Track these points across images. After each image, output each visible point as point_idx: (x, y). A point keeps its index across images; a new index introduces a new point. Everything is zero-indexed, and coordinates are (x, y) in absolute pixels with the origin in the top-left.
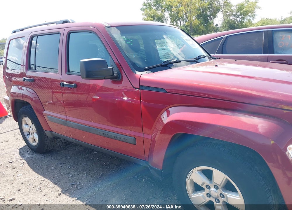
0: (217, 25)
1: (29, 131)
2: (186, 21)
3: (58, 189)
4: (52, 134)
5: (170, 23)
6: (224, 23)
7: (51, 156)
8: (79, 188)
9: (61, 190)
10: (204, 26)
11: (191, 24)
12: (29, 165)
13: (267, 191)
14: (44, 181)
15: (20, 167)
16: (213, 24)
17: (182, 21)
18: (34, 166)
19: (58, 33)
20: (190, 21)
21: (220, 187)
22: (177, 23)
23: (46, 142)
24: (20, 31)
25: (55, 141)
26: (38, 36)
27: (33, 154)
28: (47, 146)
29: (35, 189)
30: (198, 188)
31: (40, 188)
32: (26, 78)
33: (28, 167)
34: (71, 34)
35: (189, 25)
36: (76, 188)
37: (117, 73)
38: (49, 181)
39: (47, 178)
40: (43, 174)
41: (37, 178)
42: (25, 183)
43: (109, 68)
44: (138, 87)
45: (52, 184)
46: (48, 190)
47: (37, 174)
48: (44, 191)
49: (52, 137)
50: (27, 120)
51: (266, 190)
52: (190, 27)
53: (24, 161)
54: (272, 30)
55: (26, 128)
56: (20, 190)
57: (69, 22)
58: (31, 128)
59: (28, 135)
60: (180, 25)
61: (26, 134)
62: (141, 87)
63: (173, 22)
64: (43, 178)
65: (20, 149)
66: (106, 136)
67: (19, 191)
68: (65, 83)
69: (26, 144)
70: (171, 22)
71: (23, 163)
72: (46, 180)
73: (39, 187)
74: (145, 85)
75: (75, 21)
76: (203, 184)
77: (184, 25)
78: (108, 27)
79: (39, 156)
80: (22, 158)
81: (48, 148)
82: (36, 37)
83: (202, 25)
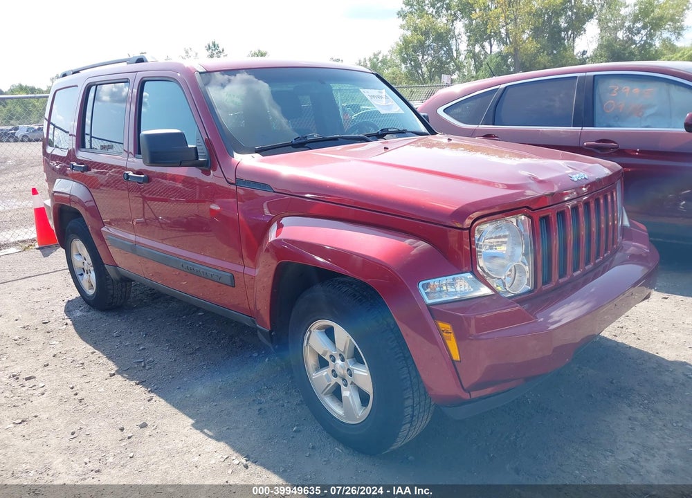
0: (584, 53)
1: (83, 267)
2: (505, 43)
3: (113, 367)
4: (118, 272)
5: (466, 48)
6: (601, 46)
7: (120, 316)
8: (147, 367)
9: (116, 369)
10: (548, 54)
11: (515, 50)
12: (76, 329)
13: (399, 358)
14: (93, 353)
15: (60, 331)
16: (573, 50)
17: (495, 43)
18: (84, 330)
19: (126, 80)
20: (516, 45)
21: (345, 356)
22: (483, 48)
23: (109, 287)
24: (73, 73)
25: (128, 288)
26: (97, 86)
27: (89, 311)
28: (112, 296)
29: (73, 365)
30: (323, 363)
31: (83, 364)
32: (75, 164)
33: (74, 331)
34: (147, 83)
35: (511, 54)
36: (143, 367)
37: (204, 157)
38: (101, 355)
39: (99, 351)
40: (95, 343)
41: (83, 348)
42: (60, 355)
43: (190, 146)
44: (234, 182)
45: (104, 359)
46: (94, 367)
47: (84, 343)
48: (87, 370)
49: (118, 278)
50: (78, 245)
51: (396, 357)
52: (515, 56)
53: (69, 321)
54: (595, 76)
55: (77, 261)
56: (48, 365)
57: (147, 61)
58: (85, 262)
59: (82, 275)
60: (491, 52)
61: (78, 272)
62: (238, 181)
63: (474, 45)
64: (92, 349)
65: (69, 301)
66: (191, 271)
67: (45, 366)
68: (131, 174)
69: (78, 295)
70: (468, 45)
71: (67, 324)
72: (97, 352)
73: (81, 362)
74: (245, 178)
75: (157, 59)
76: (325, 353)
77: (500, 53)
78: (200, 73)
79: (98, 315)
80: (66, 317)
81: (115, 300)
82: (95, 87)
83: (543, 52)
